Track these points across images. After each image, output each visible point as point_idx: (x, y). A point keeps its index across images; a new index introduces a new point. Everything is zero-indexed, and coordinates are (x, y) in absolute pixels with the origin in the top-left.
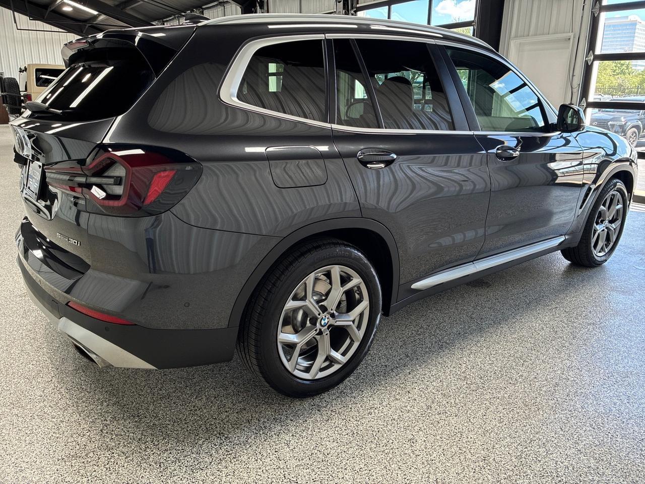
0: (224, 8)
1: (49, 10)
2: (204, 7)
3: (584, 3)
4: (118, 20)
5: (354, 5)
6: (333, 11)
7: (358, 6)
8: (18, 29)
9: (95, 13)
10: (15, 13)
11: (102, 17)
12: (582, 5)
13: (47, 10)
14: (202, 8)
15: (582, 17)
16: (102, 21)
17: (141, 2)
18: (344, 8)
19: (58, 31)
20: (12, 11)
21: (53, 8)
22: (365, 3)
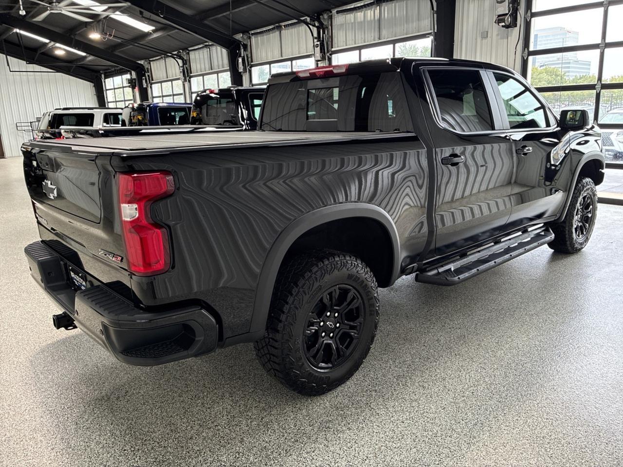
0: (210, 50)
1: (39, 52)
2: (190, 49)
3: (516, 49)
4: (107, 60)
5: (330, 48)
6: (311, 53)
7: (333, 49)
8: (10, 71)
9: (84, 54)
10: (8, 57)
11: (91, 58)
12: (515, 50)
13: (36, 52)
14: (188, 50)
15: (515, 60)
16: (90, 61)
17: (132, 46)
18: (321, 52)
19: (46, 71)
20: (4, 56)
21: (43, 51)
22: (338, 47)
